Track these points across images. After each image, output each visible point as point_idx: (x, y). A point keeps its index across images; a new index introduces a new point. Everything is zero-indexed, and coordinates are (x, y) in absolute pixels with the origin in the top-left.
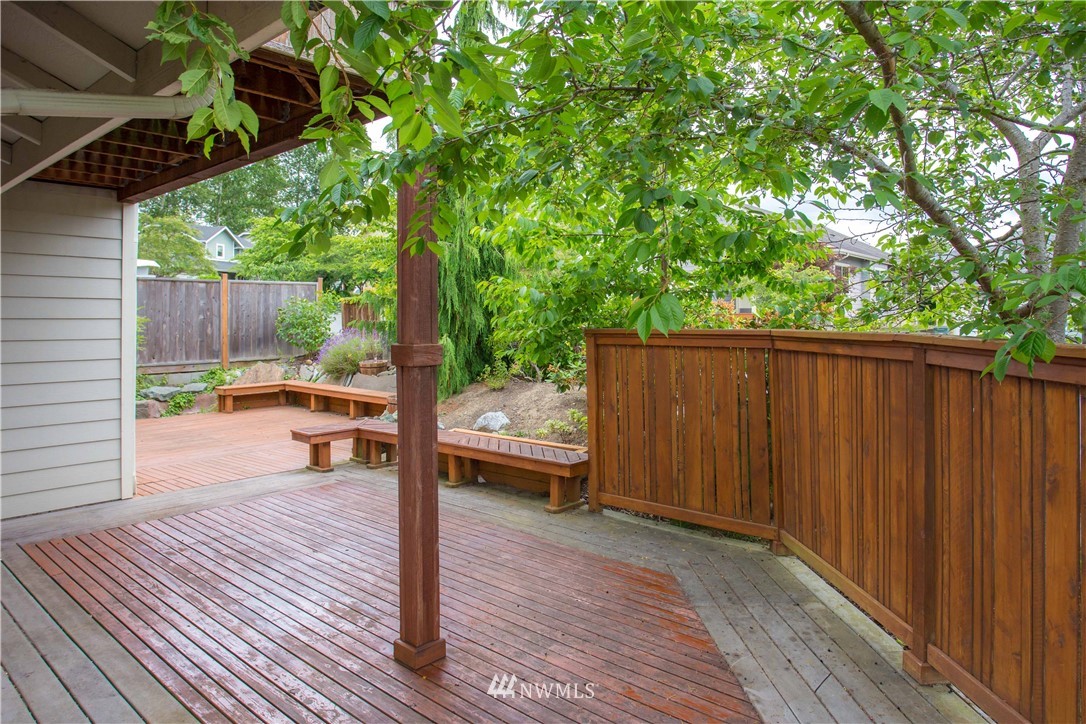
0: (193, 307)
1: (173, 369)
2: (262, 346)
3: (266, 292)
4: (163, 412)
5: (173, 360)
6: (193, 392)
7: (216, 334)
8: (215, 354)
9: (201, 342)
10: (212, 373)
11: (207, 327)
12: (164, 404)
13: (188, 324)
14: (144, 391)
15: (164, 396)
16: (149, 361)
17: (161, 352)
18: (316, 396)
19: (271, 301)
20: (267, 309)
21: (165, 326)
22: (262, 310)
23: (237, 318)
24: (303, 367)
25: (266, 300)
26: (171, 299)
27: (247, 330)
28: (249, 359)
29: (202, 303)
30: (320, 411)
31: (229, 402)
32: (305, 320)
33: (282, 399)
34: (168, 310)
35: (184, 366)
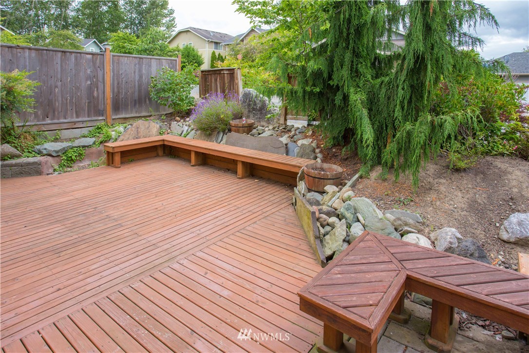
0: (81, 74)
1: (65, 126)
2: (137, 106)
3: (140, 64)
4: (56, 167)
5: (65, 118)
6: (83, 147)
7: (101, 96)
8: (101, 113)
9: (89, 103)
10: (99, 128)
11: (93, 92)
12: (57, 159)
13: (78, 88)
14: (38, 147)
15: (57, 152)
16: (44, 119)
17: (54, 112)
18: (197, 153)
19: (144, 71)
20: (141, 77)
21: (57, 90)
22: (137, 78)
23: (118, 84)
24: (174, 124)
25: (140, 71)
26: (61, 66)
27: (126, 93)
28: (127, 116)
29: (89, 71)
30: (199, 165)
31: (117, 158)
32: (174, 86)
33: (160, 152)
34: (59, 76)
35: (75, 123)
